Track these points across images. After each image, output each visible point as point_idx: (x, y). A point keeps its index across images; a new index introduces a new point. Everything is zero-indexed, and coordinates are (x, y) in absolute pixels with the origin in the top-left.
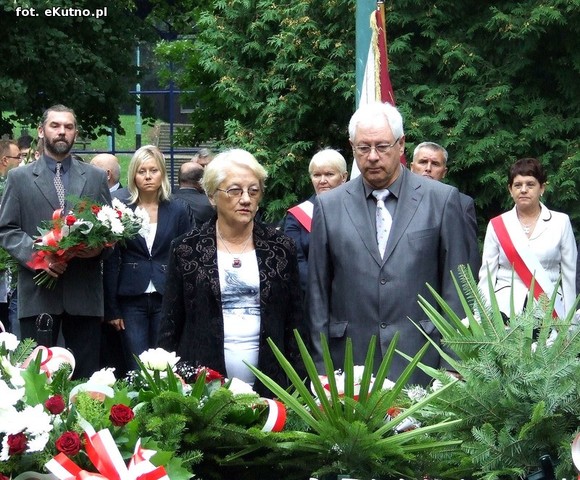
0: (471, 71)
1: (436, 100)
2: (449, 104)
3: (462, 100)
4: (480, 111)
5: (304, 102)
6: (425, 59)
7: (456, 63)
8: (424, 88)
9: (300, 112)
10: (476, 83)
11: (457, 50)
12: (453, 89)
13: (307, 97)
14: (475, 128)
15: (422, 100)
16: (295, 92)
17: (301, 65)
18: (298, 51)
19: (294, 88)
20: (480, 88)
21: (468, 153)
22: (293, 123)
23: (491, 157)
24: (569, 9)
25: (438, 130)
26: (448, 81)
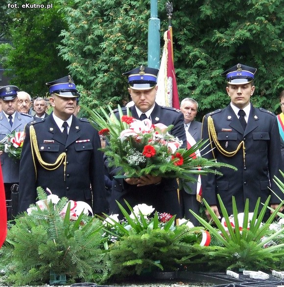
0: (204, 62)
1: (185, 76)
2: (192, 79)
3: (198, 76)
4: (208, 82)
5: (117, 76)
6: (179, 56)
7: (196, 58)
8: (179, 70)
9: (115, 82)
10: (206, 68)
11: (196, 51)
12: (194, 71)
13: (119, 74)
14: (206, 91)
15: (179, 76)
16: (113, 71)
17: (116, 58)
18: (115, 50)
19: (112, 69)
20: (208, 71)
21: (202, 103)
22: (111, 87)
23: (214, 105)
24: (254, 32)
25: (187, 91)
26: (192, 67)
